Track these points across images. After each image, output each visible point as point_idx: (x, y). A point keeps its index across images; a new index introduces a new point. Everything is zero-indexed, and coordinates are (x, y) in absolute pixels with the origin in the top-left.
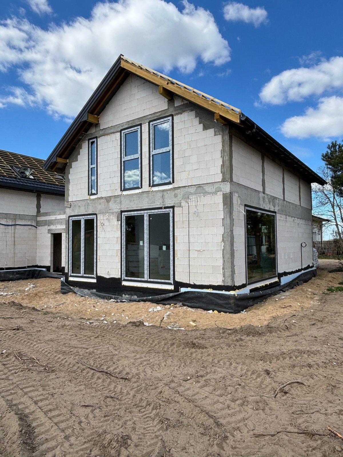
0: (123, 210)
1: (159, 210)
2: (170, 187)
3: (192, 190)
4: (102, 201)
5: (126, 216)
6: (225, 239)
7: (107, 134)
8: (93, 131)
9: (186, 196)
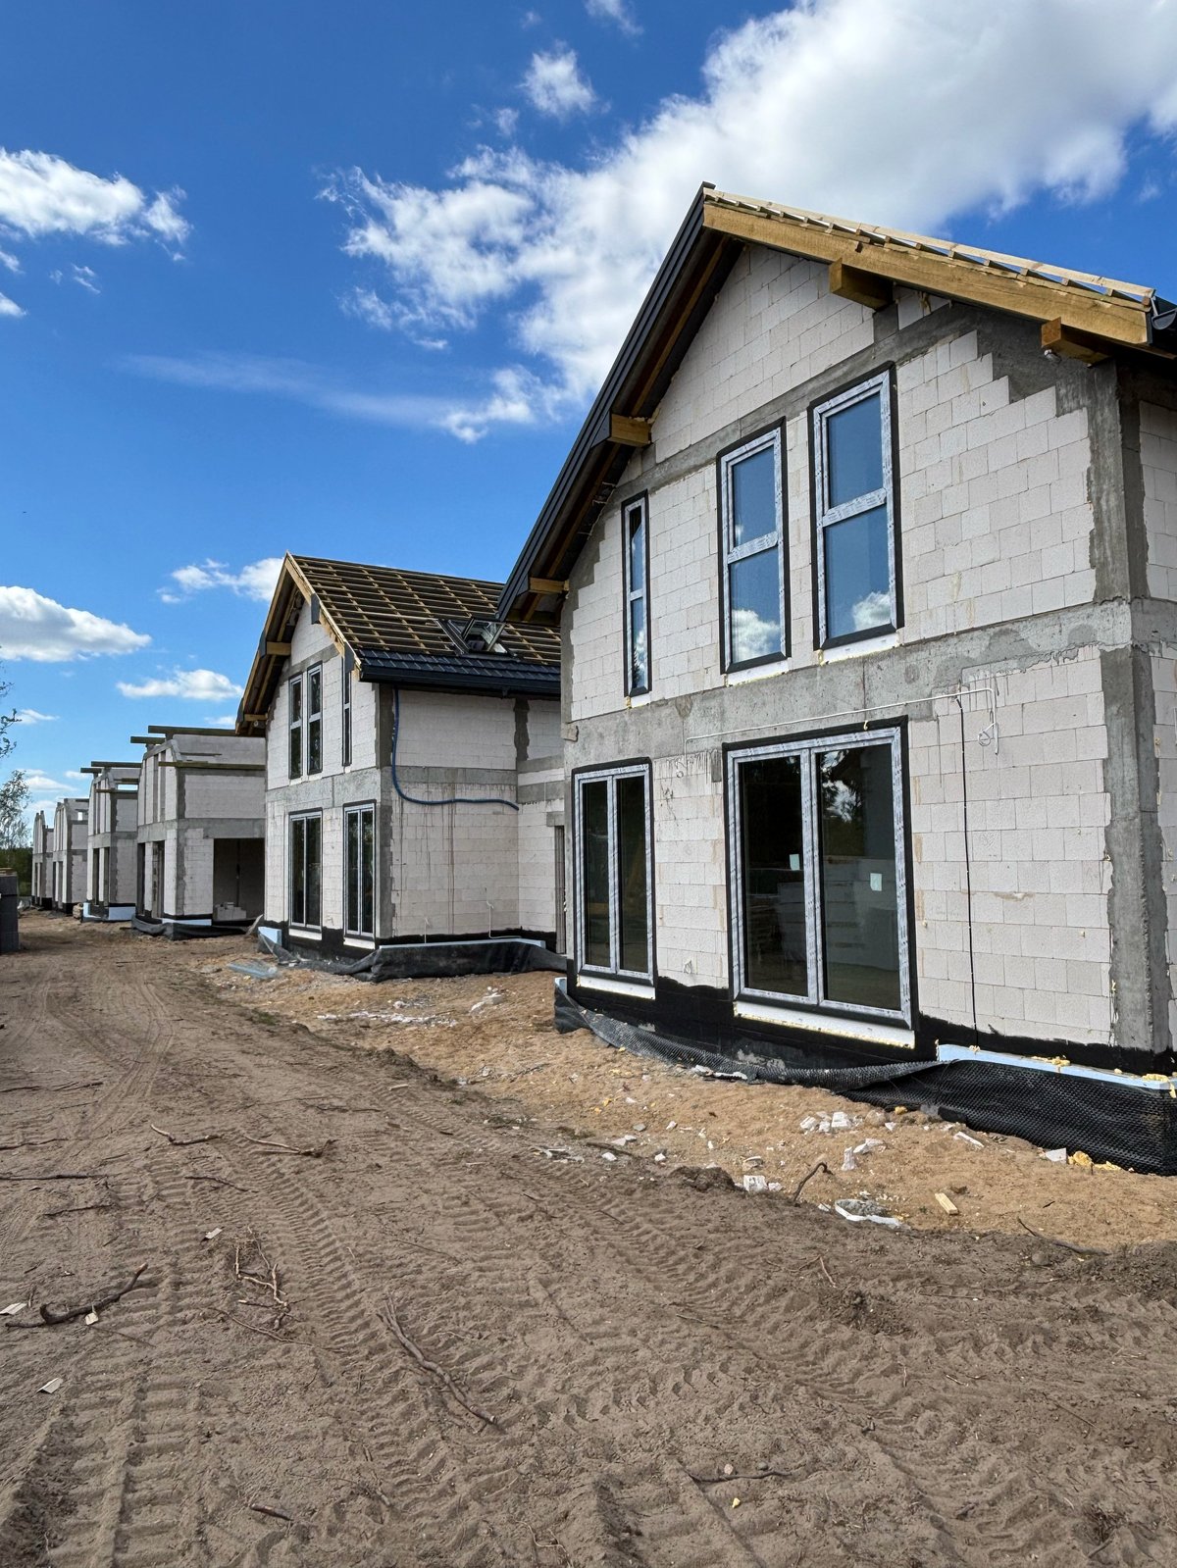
0: (729, 741)
1: (853, 737)
2: (891, 642)
3: (975, 648)
4: (665, 711)
5: (740, 765)
6: (1116, 849)
7: (677, 477)
8: (634, 472)
9: (952, 674)
